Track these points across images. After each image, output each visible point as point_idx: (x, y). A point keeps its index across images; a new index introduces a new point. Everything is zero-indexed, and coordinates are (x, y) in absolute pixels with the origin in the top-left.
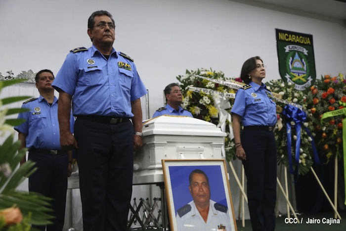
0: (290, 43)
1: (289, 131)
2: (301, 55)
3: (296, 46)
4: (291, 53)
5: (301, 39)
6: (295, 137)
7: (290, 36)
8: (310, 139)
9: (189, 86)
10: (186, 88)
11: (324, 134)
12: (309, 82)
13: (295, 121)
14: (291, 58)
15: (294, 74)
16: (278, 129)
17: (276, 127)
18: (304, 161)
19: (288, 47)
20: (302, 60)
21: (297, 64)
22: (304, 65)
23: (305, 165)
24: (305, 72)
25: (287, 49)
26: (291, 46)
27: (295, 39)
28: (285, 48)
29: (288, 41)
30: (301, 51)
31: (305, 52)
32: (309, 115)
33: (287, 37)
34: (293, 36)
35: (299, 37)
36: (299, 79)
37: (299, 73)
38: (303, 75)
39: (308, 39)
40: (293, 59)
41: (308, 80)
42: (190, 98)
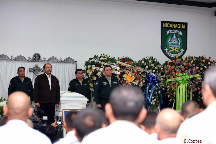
0: (171, 28)
1: (148, 88)
2: (178, 35)
3: (175, 30)
4: (171, 35)
5: (179, 25)
6: (150, 91)
7: (171, 24)
8: (160, 92)
9: (93, 65)
10: (92, 66)
11: (168, 90)
12: (182, 52)
13: (151, 83)
14: (170, 38)
15: (171, 48)
16: (140, 87)
17: (140, 86)
18: (154, 103)
19: (168, 31)
20: (178, 39)
21: (174, 41)
22: (179, 42)
23: (154, 105)
24: (179, 46)
25: (168, 32)
26: (171, 31)
27: (174, 26)
28: (167, 32)
29: (169, 28)
30: (178, 33)
31: (181, 33)
32: (160, 80)
33: (169, 25)
34: (173, 24)
35: (177, 25)
36: (174, 51)
37: (174, 47)
38: (177, 48)
39: (184, 25)
40: (171, 39)
41: (181, 51)
42: (92, 72)
